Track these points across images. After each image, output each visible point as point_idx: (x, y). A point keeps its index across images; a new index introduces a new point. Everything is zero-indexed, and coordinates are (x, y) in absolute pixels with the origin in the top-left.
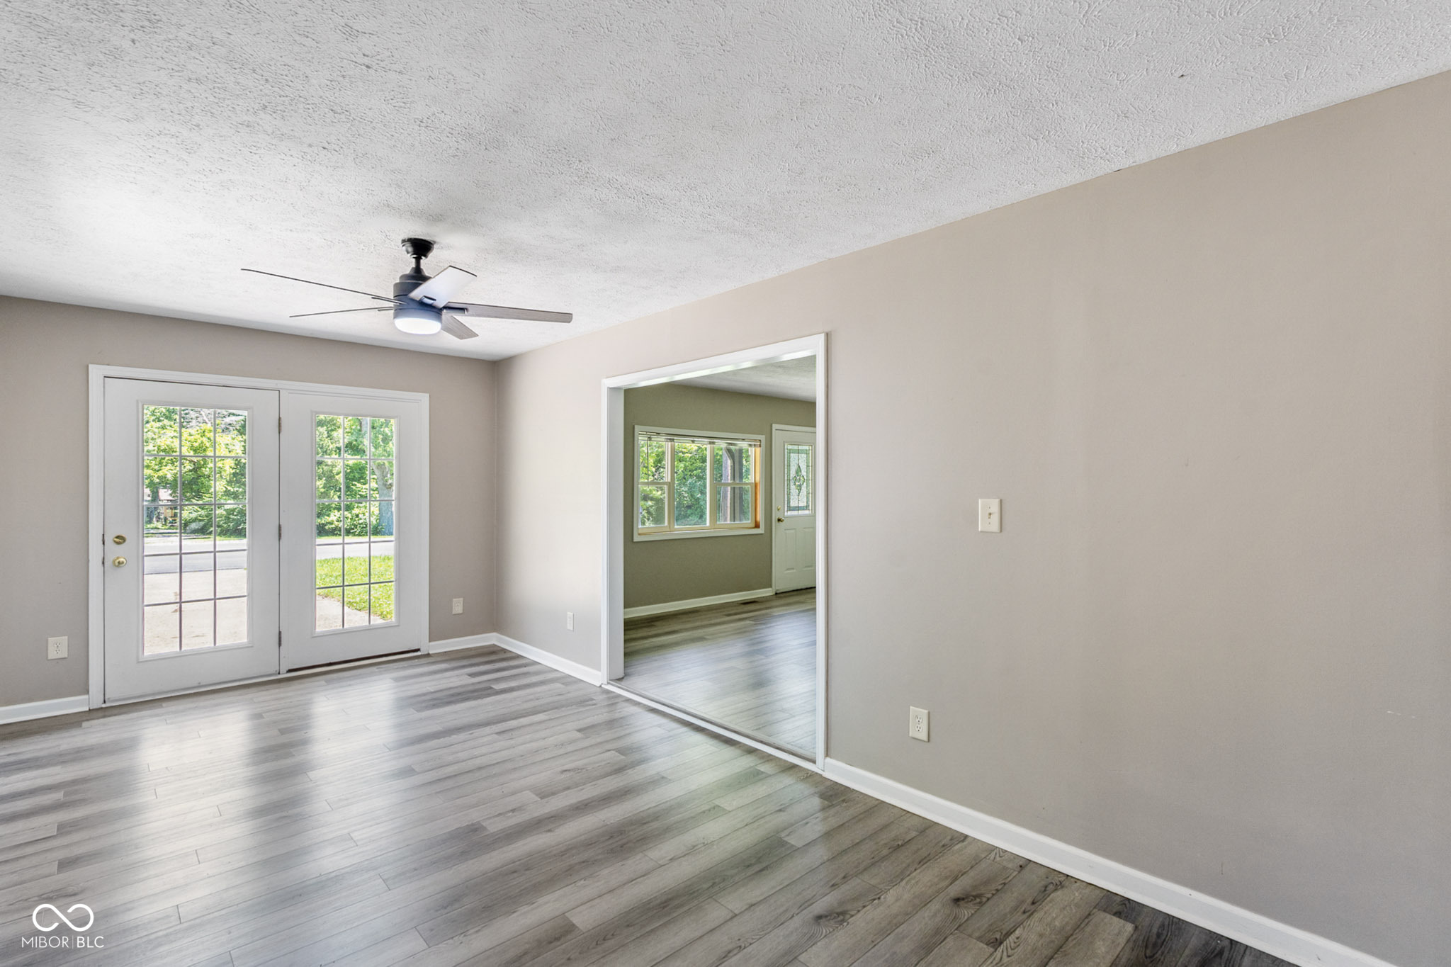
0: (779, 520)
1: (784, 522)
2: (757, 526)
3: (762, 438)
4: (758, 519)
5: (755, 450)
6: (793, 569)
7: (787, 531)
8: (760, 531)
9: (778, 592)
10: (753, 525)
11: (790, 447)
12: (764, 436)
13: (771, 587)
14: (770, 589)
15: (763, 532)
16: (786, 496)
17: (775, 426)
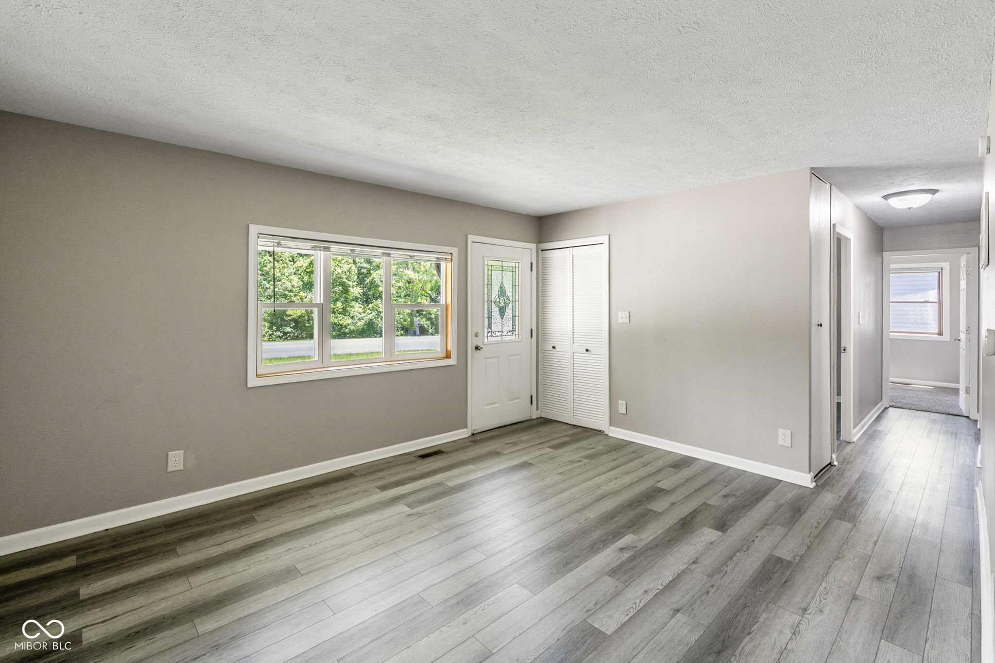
0: (477, 348)
1: (482, 351)
2: (448, 356)
3: (455, 250)
4: (449, 348)
5: (446, 265)
6: (495, 403)
7: (488, 361)
8: (452, 361)
9: (475, 432)
10: (444, 355)
11: (491, 263)
12: (456, 249)
13: (466, 427)
14: (466, 430)
15: (455, 363)
16: (486, 320)
17: (471, 238)
